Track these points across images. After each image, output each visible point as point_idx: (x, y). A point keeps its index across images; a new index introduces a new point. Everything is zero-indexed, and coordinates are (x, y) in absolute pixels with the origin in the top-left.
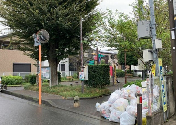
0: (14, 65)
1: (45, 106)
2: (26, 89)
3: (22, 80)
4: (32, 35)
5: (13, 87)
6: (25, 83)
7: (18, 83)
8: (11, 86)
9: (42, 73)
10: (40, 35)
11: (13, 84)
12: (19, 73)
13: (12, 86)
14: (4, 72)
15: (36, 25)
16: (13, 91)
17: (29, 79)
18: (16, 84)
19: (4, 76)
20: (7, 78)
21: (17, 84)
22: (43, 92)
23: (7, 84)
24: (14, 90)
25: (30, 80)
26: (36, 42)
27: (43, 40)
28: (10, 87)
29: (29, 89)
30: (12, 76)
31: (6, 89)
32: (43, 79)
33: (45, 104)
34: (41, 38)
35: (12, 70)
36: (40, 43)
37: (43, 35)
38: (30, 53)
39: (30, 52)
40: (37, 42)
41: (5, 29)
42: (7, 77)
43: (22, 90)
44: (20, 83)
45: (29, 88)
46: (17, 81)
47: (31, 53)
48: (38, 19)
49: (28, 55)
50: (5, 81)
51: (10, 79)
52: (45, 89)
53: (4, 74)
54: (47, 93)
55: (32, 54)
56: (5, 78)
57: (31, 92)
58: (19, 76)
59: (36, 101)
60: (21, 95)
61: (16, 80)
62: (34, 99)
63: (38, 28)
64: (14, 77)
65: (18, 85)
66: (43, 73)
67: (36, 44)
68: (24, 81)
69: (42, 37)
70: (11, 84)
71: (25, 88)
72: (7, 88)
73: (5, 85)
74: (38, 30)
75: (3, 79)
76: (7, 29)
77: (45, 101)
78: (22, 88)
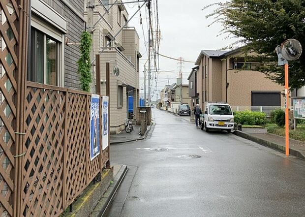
0: (253, 93)
1: (295, 158)
2: (270, 133)
3: (266, 118)
4: (274, 49)
5: (251, 128)
6: (270, 123)
7: (259, 122)
8: (248, 126)
9: (295, 108)
10: (287, 47)
11: (251, 125)
12: (261, 107)
13: (250, 126)
14: (237, 104)
15: (282, 30)
16: (250, 134)
17: (276, 116)
18: (255, 125)
19: (238, 110)
20: (243, 115)
21: (257, 124)
22: (297, 139)
23: (242, 124)
24: (251, 132)
25: (277, 119)
26: (281, 59)
27: (293, 55)
28: (246, 127)
29: (274, 133)
30: (250, 112)
31: (241, 130)
32: (297, 118)
33: (295, 156)
34: (289, 52)
35: (251, 102)
36: (287, 60)
37: (292, 46)
38: (275, 76)
39: (275, 74)
40: (283, 60)
41: (237, 42)
42: (243, 113)
43: (263, 133)
44: (263, 123)
45: (275, 131)
46: (257, 119)
47: (277, 74)
48: (285, 21)
49: (272, 79)
50: (239, 119)
51: (246, 116)
52: (301, 133)
53: (238, 107)
54: (302, 141)
55: (279, 76)
56: (240, 114)
57: (278, 137)
58: (261, 111)
59: (282, 150)
60: (261, 140)
61: (256, 117)
62: (279, 147)
63: (284, 36)
64: (252, 112)
65: (259, 126)
66: (297, 109)
67: (280, 63)
68: (269, 120)
69: (291, 50)
70: (249, 124)
71: (268, 131)
72: (243, 129)
73: (239, 124)
74: (286, 40)
75: (236, 115)
76: (240, 41)
77: (296, 152)
78: (265, 131)
